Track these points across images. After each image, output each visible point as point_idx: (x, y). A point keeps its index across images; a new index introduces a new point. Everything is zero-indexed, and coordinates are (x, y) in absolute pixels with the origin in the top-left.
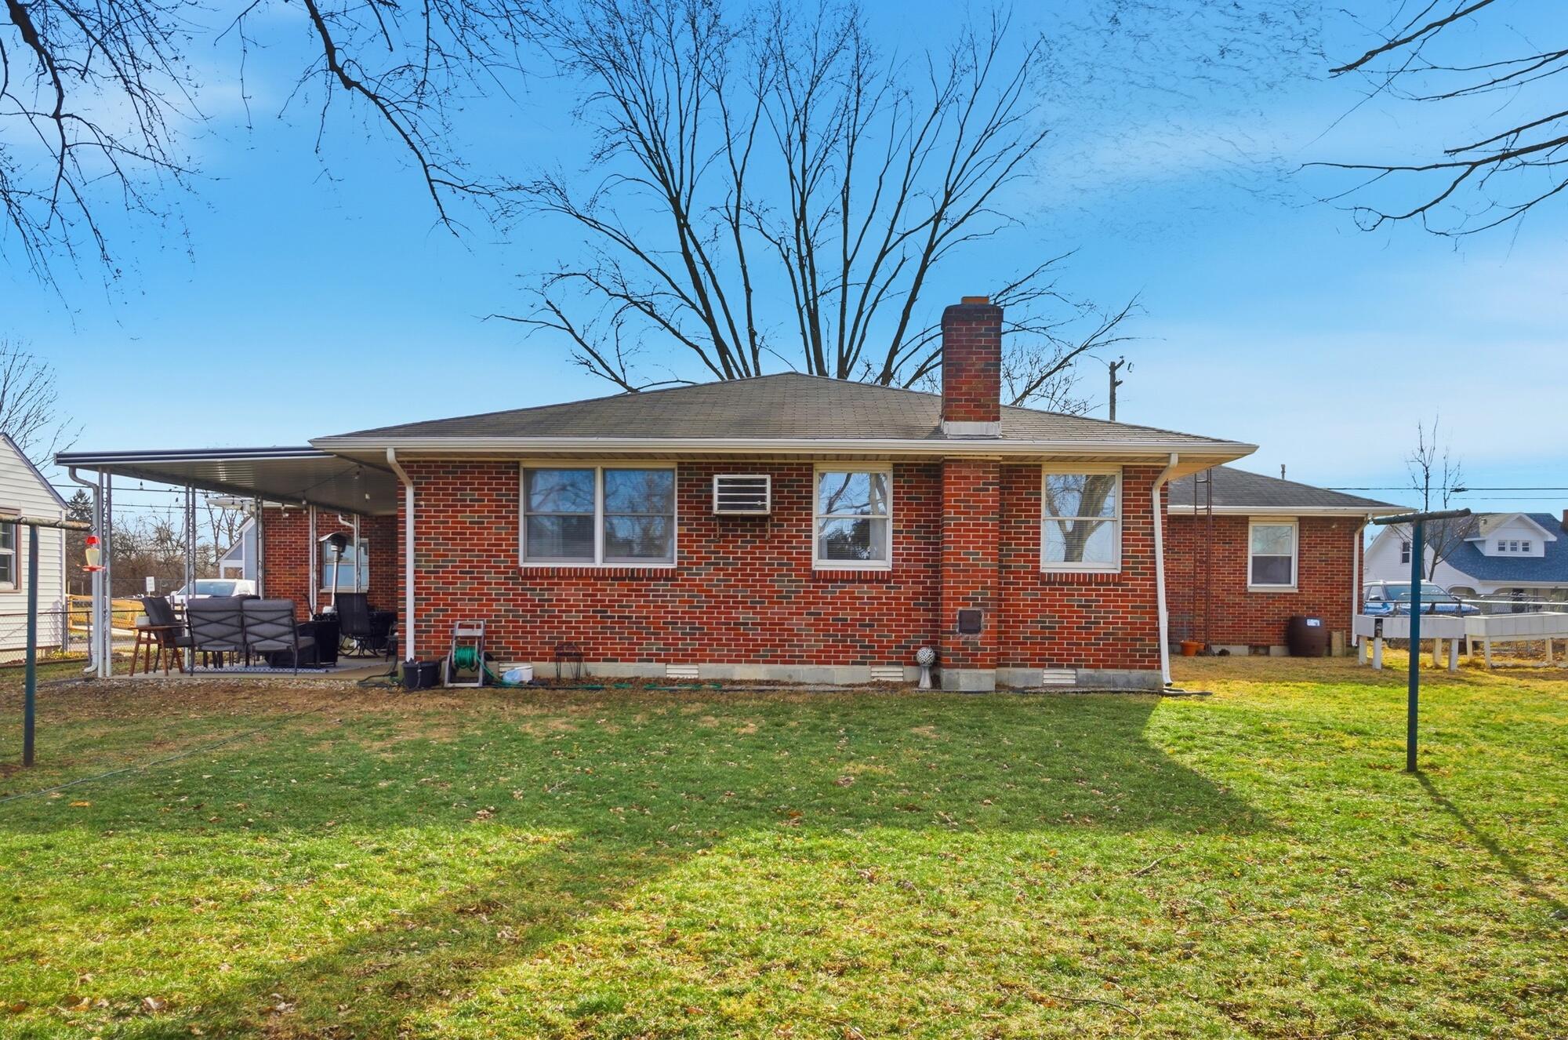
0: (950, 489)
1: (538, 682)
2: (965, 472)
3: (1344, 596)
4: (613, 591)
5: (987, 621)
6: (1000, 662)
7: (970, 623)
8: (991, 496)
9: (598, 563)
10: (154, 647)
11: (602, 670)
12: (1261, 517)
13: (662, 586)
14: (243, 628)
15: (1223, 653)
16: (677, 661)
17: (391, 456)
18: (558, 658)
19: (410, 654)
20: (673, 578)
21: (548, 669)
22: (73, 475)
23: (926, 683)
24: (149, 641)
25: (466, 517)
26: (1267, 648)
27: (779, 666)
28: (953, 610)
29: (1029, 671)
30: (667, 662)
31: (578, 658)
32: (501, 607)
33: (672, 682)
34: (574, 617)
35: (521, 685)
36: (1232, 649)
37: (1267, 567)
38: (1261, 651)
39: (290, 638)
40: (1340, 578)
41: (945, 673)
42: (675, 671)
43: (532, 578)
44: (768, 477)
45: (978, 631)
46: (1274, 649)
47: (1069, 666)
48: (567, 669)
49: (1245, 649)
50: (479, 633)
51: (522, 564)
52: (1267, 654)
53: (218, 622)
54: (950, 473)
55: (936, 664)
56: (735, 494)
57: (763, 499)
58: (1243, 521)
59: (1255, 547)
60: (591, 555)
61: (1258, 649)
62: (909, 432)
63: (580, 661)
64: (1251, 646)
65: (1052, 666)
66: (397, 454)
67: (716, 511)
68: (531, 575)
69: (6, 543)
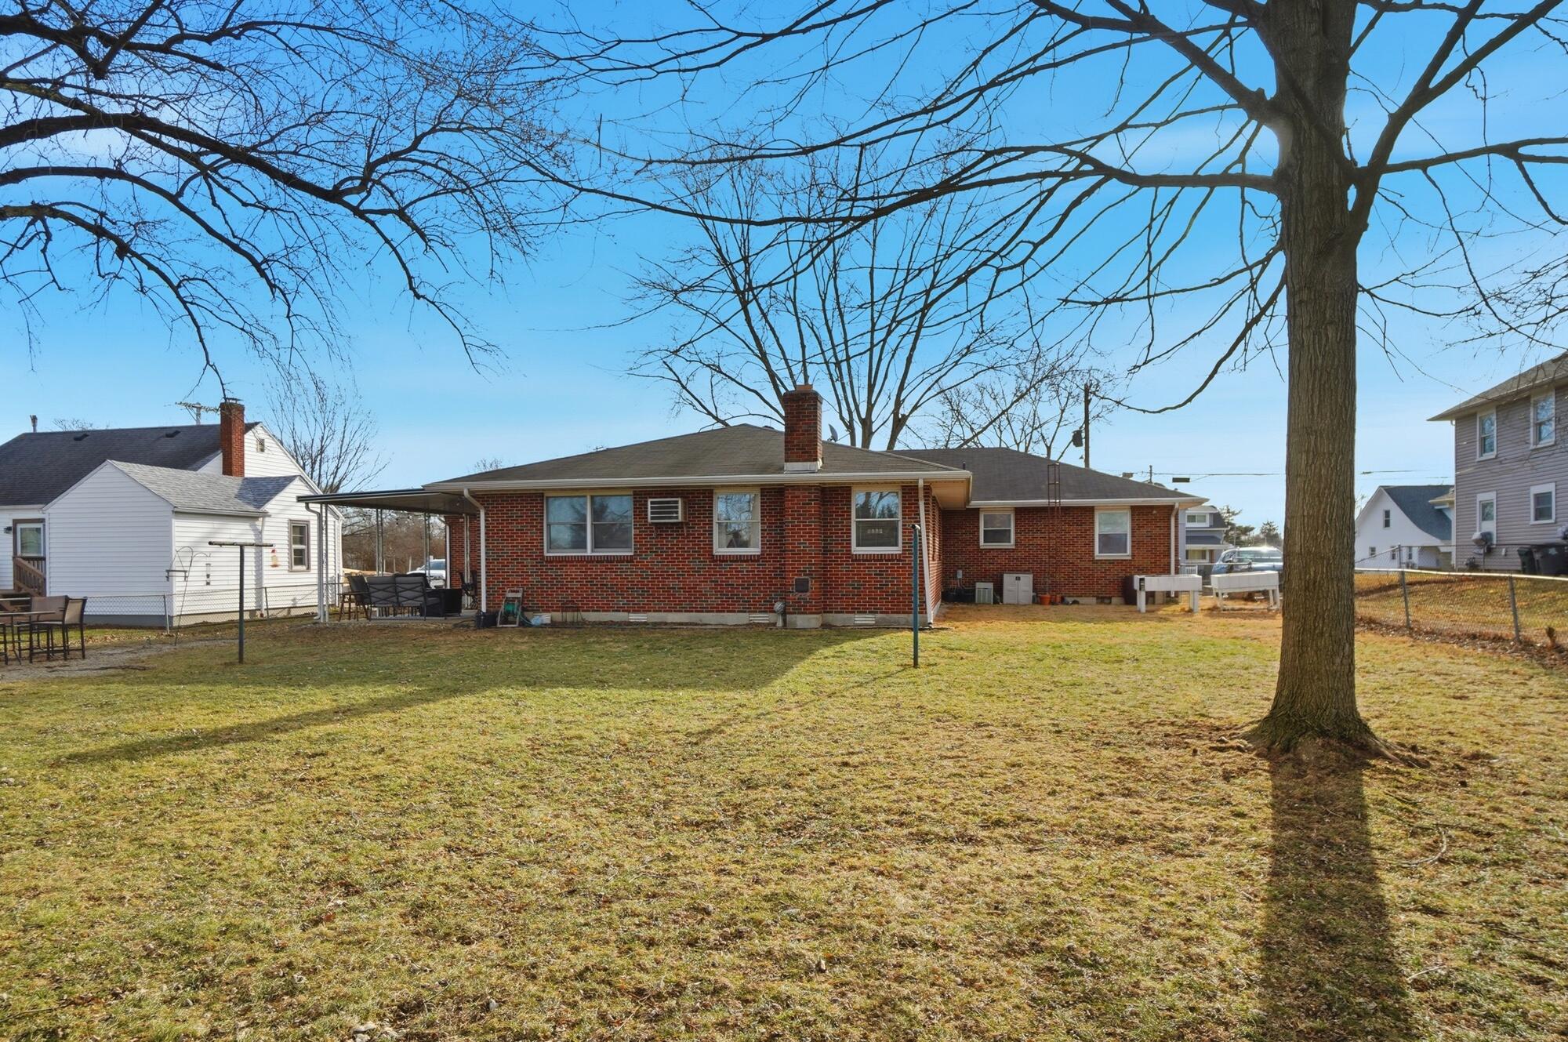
0: (788, 504)
1: (553, 624)
2: (797, 493)
3: (1164, 561)
4: (598, 568)
5: (813, 585)
6: (826, 609)
7: (802, 586)
8: (813, 508)
9: (589, 553)
10: (353, 605)
11: (592, 616)
12: (1106, 507)
13: (625, 566)
14: (397, 594)
15: (1075, 602)
16: (635, 611)
17: (466, 493)
18: (564, 609)
19: (484, 609)
20: (631, 561)
21: (558, 616)
22: (307, 508)
23: (780, 624)
24: (350, 601)
25: (514, 527)
26: (1110, 598)
27: (694, 614)
28: (793, 578)
29: (845, 616)
30: (629, 612)
31: (577, 610)
32: (534, 579)
33: (630, 624)
34: (576, 585)
35: (543, 626)
36: (1080, 600)
37: (1109, 542)
38: (1107, 601)
39: (422, 599)
40: (1162, 548)
41: (788, 617)
42: (634, 617)
43: (551, 562)
44: (679, 500)
45: (807, 591)
46: (1115, 600)
47: (870, 612)
48: (569, 616)
49: (1094, 600)
50: (519, 595)
51: (546, 554)
52: (1110, 603)
53: (383, 590)
54: (788, 494)
55: (784, 613)
56: (659, 510)
57: (677, 513)
58: (1090, 510)
59: (1100, 527)
60: (584, 547)
61: (1103, 599)
62: (764, 469)
63: (578, 611)
64: (1098, 598)
65: (859, 612)
66: (470, 492)
67: (650, 521)
68: (551, 560)
69: (301, 542)
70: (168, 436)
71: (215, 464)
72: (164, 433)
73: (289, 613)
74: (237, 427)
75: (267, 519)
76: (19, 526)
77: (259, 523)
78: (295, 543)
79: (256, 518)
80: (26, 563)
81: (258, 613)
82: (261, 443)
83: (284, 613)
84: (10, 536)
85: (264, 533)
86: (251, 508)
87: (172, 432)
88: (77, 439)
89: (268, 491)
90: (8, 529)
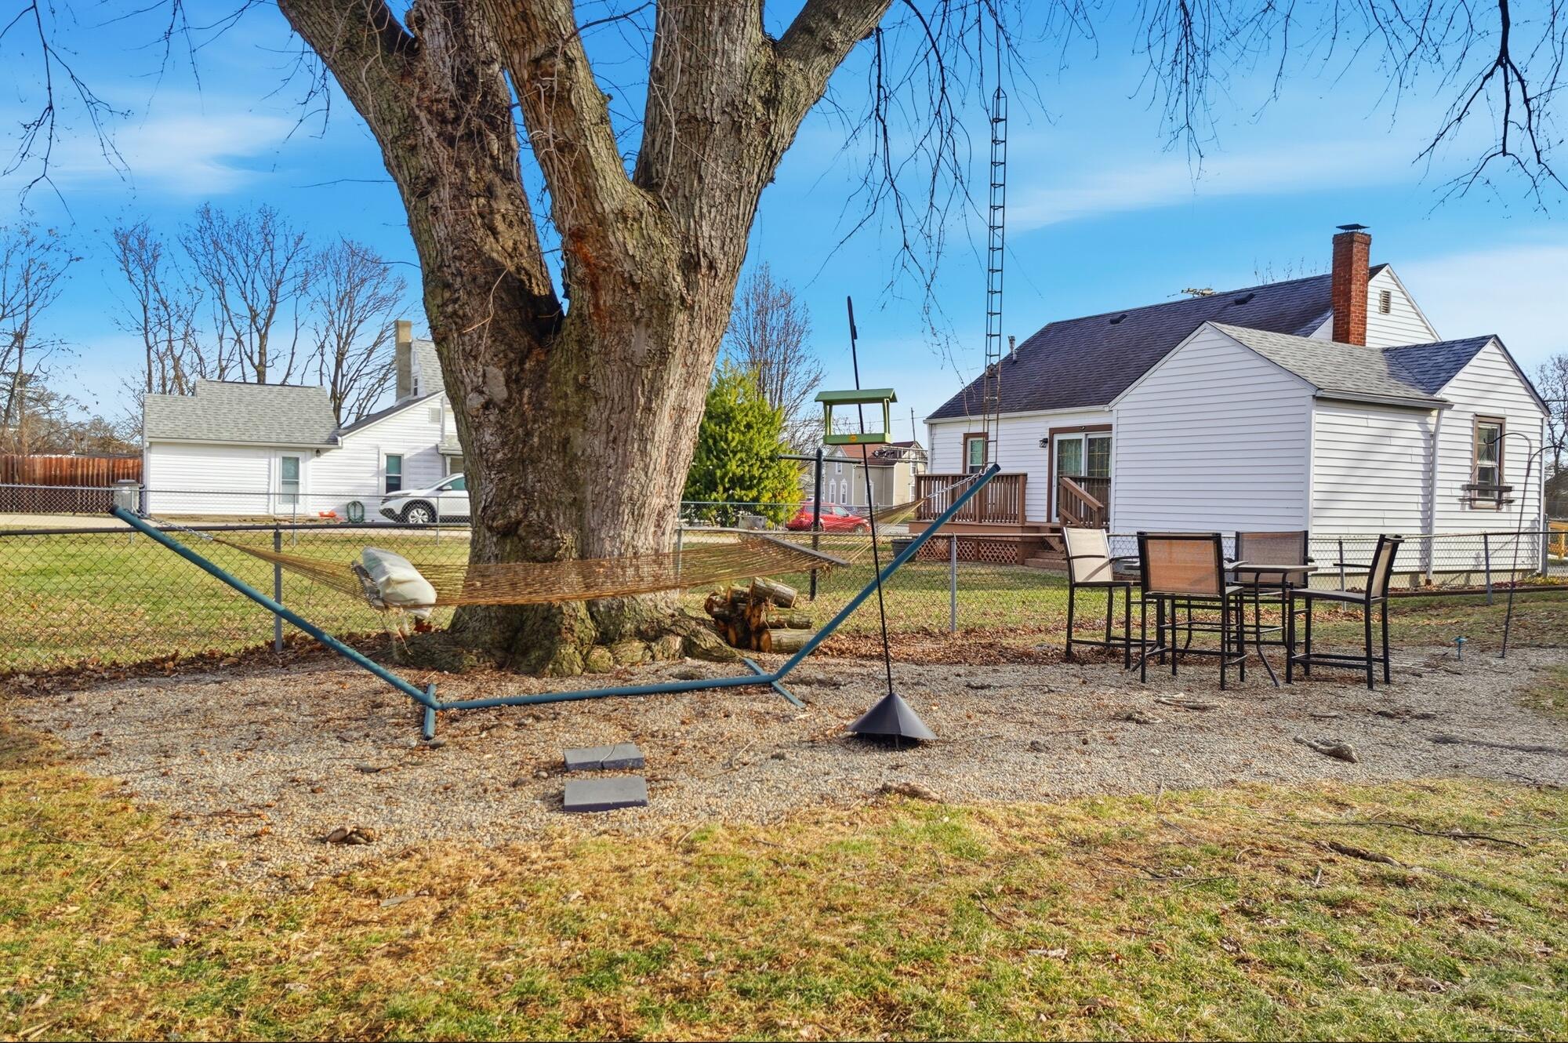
69: (1490, 457)
70: (1238, 302)
71: (1326, 329)
72: (1231, 299)
73: (1468, 579)
74: (1359, 270)
75: (1446, 413)
76: (1057, 437)
77: (1432, 419)
78: (1480, 457)
79: (1427, 410)
80: (1073, 483)
81: (1422, 578)
82: (1386, 298)
83: (1460, 581)
84: (1046, 451)
85: (1440, 437)
86: (1417, 393)
87: (1243, 296)
88: (1113, 322)
89: (1438, 367)
90: (1045, 441)
